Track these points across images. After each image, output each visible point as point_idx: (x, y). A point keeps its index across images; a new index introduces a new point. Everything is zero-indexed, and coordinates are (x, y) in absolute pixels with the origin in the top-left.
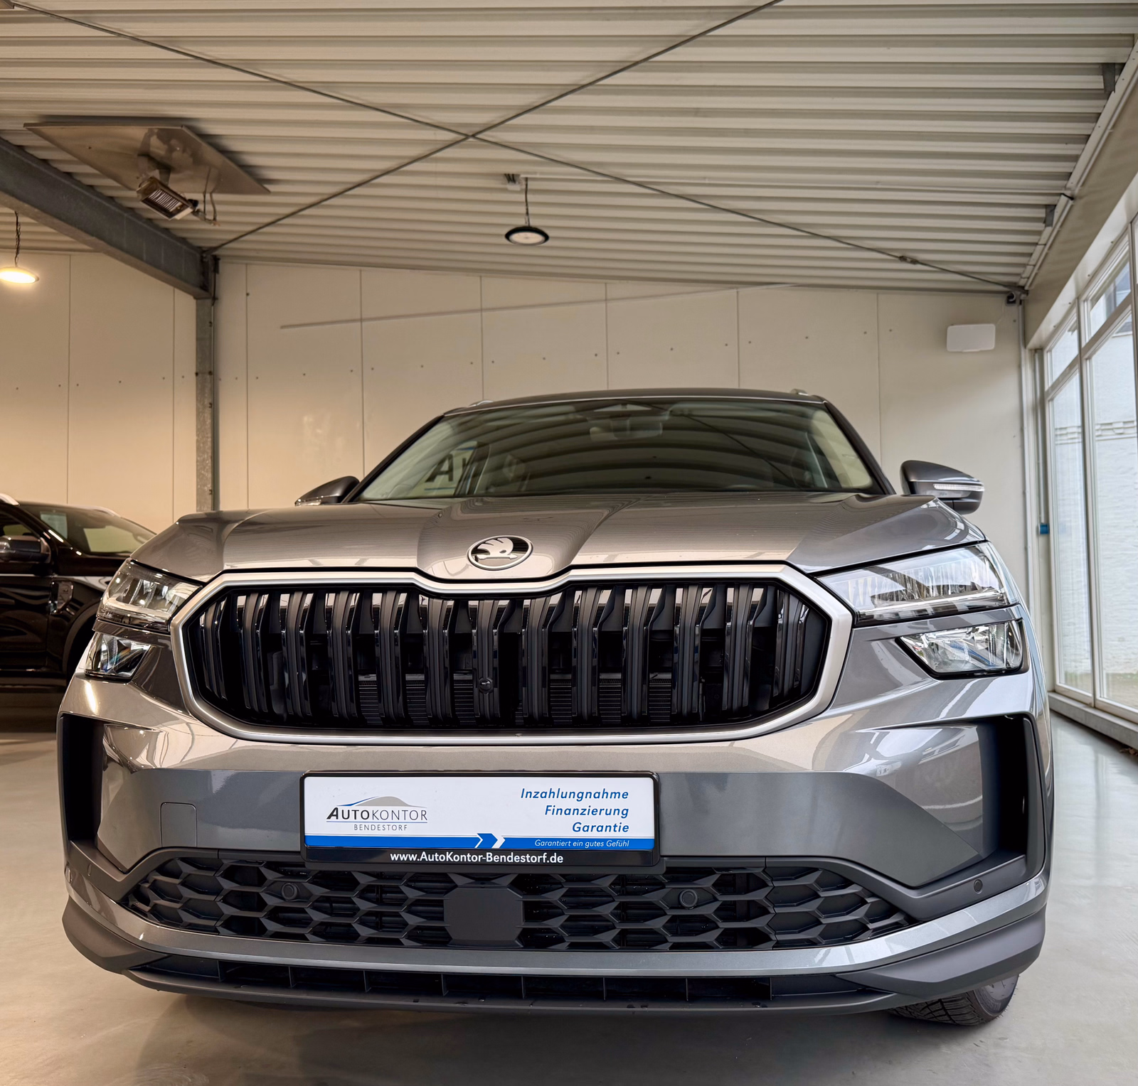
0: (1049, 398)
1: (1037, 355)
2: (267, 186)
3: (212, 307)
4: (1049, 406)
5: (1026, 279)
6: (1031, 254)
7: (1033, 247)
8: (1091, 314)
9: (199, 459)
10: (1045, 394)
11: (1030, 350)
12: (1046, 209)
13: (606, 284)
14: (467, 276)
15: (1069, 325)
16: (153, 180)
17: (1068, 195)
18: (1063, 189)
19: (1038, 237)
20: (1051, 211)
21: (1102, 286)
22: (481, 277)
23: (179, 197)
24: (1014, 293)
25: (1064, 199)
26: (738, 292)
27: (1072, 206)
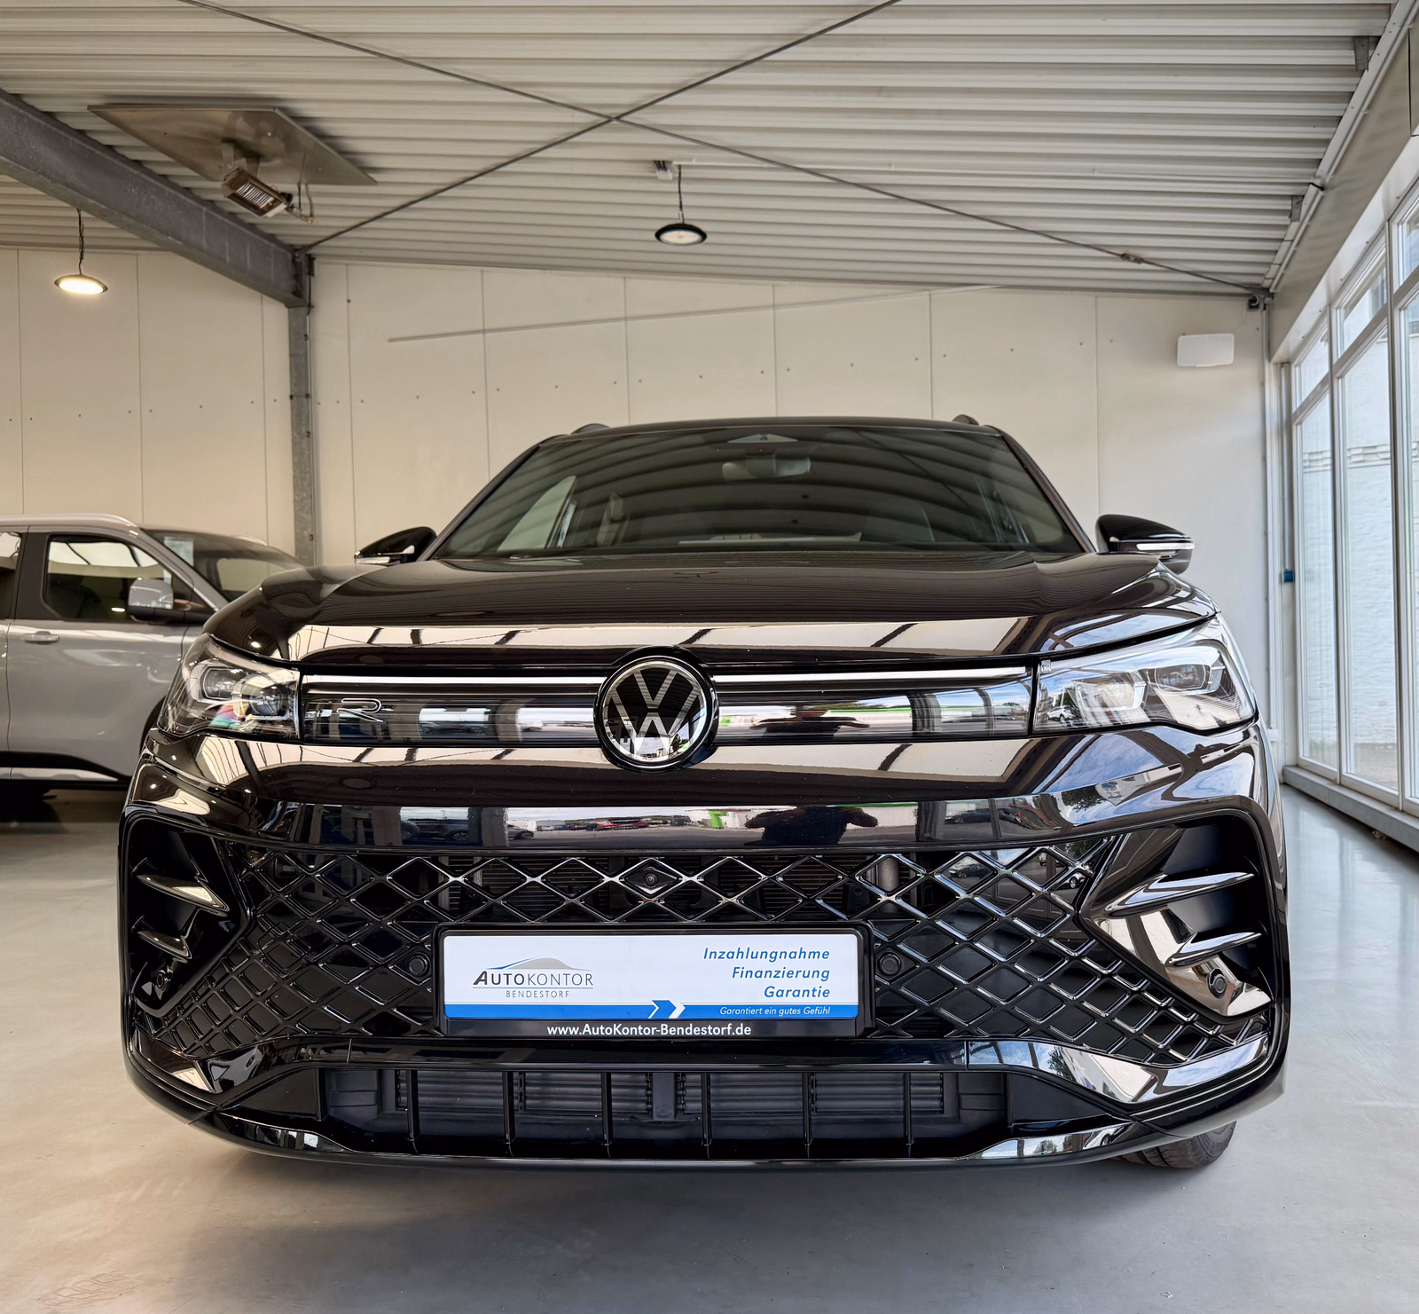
1: (1283, 370)
2: (372, 175)
3: (308, 317)
4: (1296, 431)
5: (1271, 281)
6: (1277, 252)
7: (1278, 244)
8: (1345, 324)
9: (297, 498)
10: (1293, 418)
11: (1276, 364)
12: (1292, 200)
13: (773, 286)
14: (609, 277)
15: (1320, 336)
16: (241, 172)
17: (1318, 185)
18: (1312, 177)
19: (1283, 232)
20: (1298, 203)
21: (1357, 293)
22: (624, 278)
23: (271, 191)
24: (1256, 296)
25: (1313, 189)
26: (930, 295)
27: (1322, 197)
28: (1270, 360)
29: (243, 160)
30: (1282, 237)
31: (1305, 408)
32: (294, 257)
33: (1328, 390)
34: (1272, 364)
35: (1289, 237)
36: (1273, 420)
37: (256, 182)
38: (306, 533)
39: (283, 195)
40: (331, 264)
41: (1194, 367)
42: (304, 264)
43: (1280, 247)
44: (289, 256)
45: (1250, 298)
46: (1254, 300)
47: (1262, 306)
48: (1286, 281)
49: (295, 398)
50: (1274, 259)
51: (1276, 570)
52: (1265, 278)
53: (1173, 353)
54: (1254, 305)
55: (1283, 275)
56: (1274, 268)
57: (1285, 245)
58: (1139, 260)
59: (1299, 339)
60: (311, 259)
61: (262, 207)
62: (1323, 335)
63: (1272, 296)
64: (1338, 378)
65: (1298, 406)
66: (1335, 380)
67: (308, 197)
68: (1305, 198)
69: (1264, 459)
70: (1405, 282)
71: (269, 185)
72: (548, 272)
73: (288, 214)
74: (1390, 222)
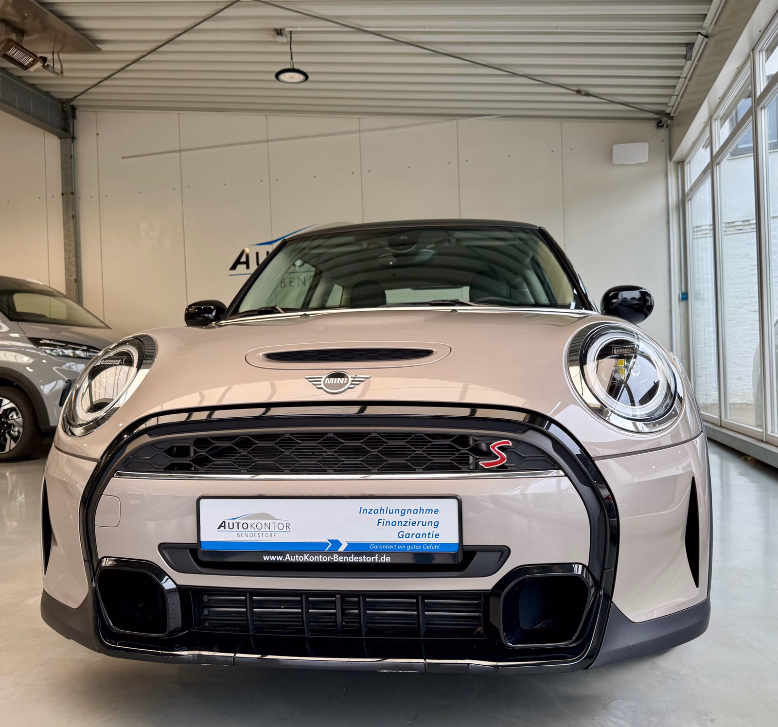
0: (688, 198)
1: (679, 166)
3: (72, 145)
4: (688, 206)
5: (671, 108)
6: (675, 86)
7: (677, 80)
8: (721, 131)
9: (66, 257)
10: (686, 196)
11: (675, 163)
12: (687, 46)
13: (359, 119)
14: (257, 115)
15: (703, 142)
16: (10, 40)
17: (704, 34)
18: (700, 29)
19: (680, 72)
20: (690, 48)
21: (729, 107)
22: (266, 116)
23: (31, 54)
24: (662, 119)
25: (700, 37)
26: (457, 122)
27: (707, 43)
28: (671, 160)
29: (12, 34)
30: (679, 75)
31: (694, 189)
32: (63, 107)
33: (710, 174)
34: (672, 163)
35: (683, 75)
36: (673, 198)
37: (19, 47)
38: (72, 278)
39: (41, 57)
40: (86, 111)
41: (623, 165)
42: (70, 111)
43: (678, 83)
44: (60, 106)
45: (658, 121)
46: (661, 122)
47: (665, 126)
48: (681, 108)
49: (64, 195)
50: (673, 92)
51: (676, 293)
52: (668, 106)
53: (609, 155)
54: (660, 125)
55: (679, 103)
56: (674, 98)
57: (681, 80)
58: (587, 94)
59: (690, 144)
60: (74, 109)
61: (26, 64)
62: (707, 138)
63: (672, 118)
64: (717, 165)
65: (689, 188)
66: (715, 166)
67: (60, 61)
68: (695, 44)
69: (668, 223)
70: (764, 90)
71: (31, 51)
72: (219, 113)
73: (45, 70)
74: (754, 51)
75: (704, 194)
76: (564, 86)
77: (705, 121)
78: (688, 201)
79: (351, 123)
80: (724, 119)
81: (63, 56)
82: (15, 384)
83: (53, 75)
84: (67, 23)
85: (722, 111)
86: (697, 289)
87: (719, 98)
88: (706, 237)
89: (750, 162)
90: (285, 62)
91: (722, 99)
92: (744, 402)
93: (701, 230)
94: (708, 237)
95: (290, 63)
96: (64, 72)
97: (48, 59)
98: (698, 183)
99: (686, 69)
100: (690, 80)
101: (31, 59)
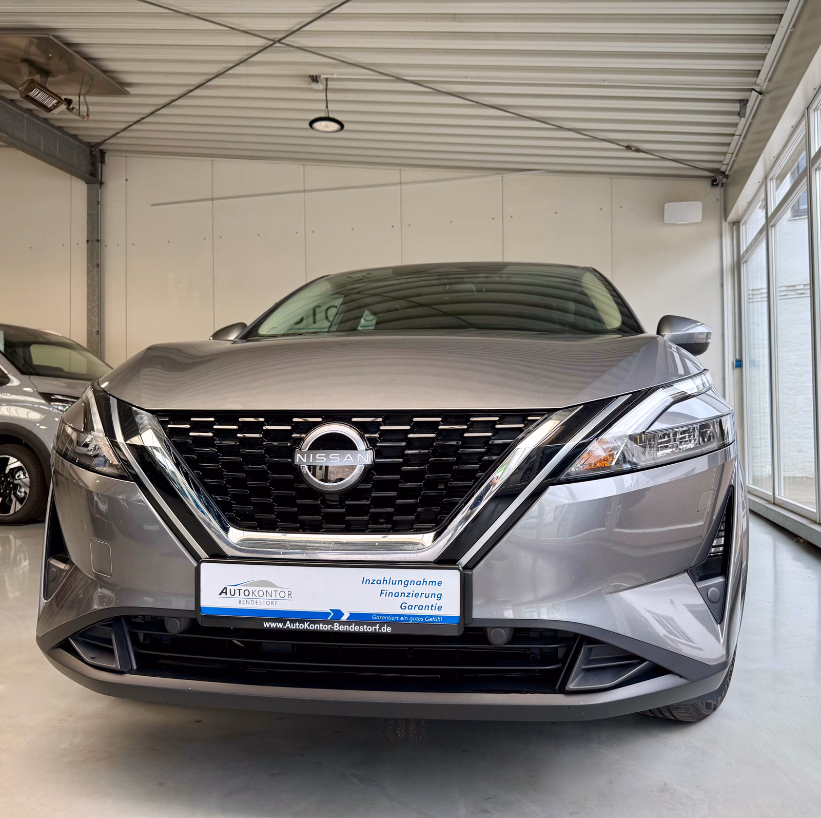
0: (744, 260)
1: (734, 227)
2: (128, 89)
3: (100, 190)
4: (744, 267)
8: (776, 193)
9: (89, 307)
10: (741, 258)
11: (729, 223)
12: (740, 103)
13: (400, 170)
14: (294, 164)
15: (759, 202)
16: (32, 81)
17: (758, 90)
18: (754, 85)
19: (735, 129)
20: (744, 105)
21: (785, 166)
22: (304, 165)
23: (55, 96)
24: (717, 177)
25: (754, 94)
26: (502, 177)
27: (761, 100)
28: (726, 220)
29: (37, 74)
30: (733, 133)
31: (748, 252)
32: (91, 151)
33: (765, 236)
34: (727, 223)
35: (738, 133)
36: (728, 260)
37: (43, 88)
38: (94, 330)
39: (66, 99)
40: (116, 156)
41: (675, 224)
42: (98, 156)
43: (732, 140)
44: (88, 149)
45: (713, 179)
46: (715, 180)
47: (720, 185)
48: (736, 166)
49: (90, 242)
50: (728, 150)
51: (730, 359)
52: (723, 164)
53: (661, 214)
54: (715, 183)
55: (734, 161)
56: (728, 156)
58: (638, 150)
59: (745, 204)
60: (102, 153)
61: (49, 106)
62: (762, 198)
63: (727, 177)
64: (772, 226)
65: (744, 249)
66: (770, 228)
67: (86, 104)
68: (749, 101)
69: (722, 286)
70: (819, 149)
71: (55, 92)
72: (254, 161)
73: (69, 113)
74: (809, 109)
75: (759, 257)
76: (614, 141)
77: (760, 180)
78: (744, 263)
79: (392, 175)
80: (781, 178)
81: (90, 99)
82: (24, 442)
83: (78, 118)
84: (93, 64)
85: (777, 171)
86: (752, 356)
87: (774, 157)
88: (762, 301)
89: (805, 223)
90: (320, 109)
91: (777, 159)
92: (805, 475)
93: (757, 294)
94: (763, 301)
95: (326, 111)
96: (90, 116)
97: (73, 101)
98: (755, 243)
99: (740, 126)
100: (744, 137)
101: (55, 101)
